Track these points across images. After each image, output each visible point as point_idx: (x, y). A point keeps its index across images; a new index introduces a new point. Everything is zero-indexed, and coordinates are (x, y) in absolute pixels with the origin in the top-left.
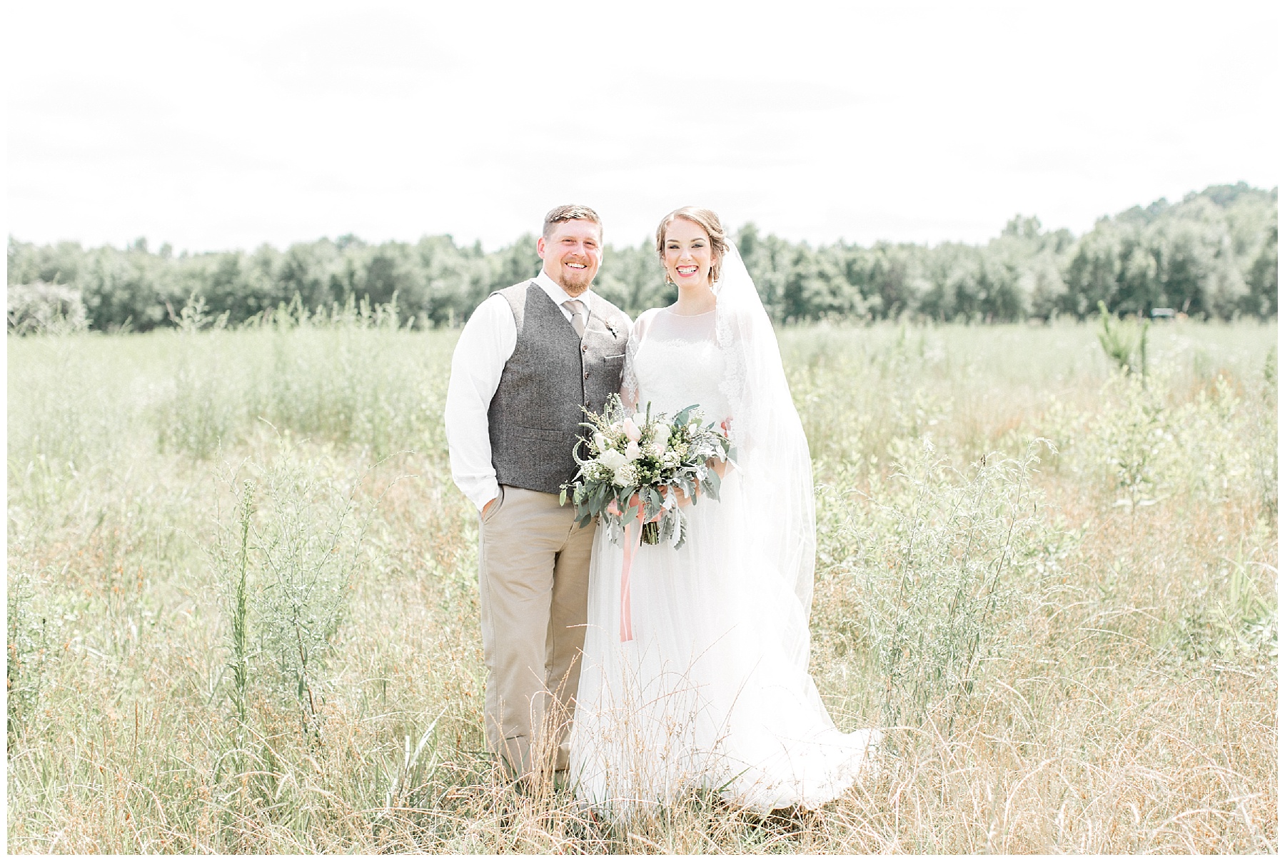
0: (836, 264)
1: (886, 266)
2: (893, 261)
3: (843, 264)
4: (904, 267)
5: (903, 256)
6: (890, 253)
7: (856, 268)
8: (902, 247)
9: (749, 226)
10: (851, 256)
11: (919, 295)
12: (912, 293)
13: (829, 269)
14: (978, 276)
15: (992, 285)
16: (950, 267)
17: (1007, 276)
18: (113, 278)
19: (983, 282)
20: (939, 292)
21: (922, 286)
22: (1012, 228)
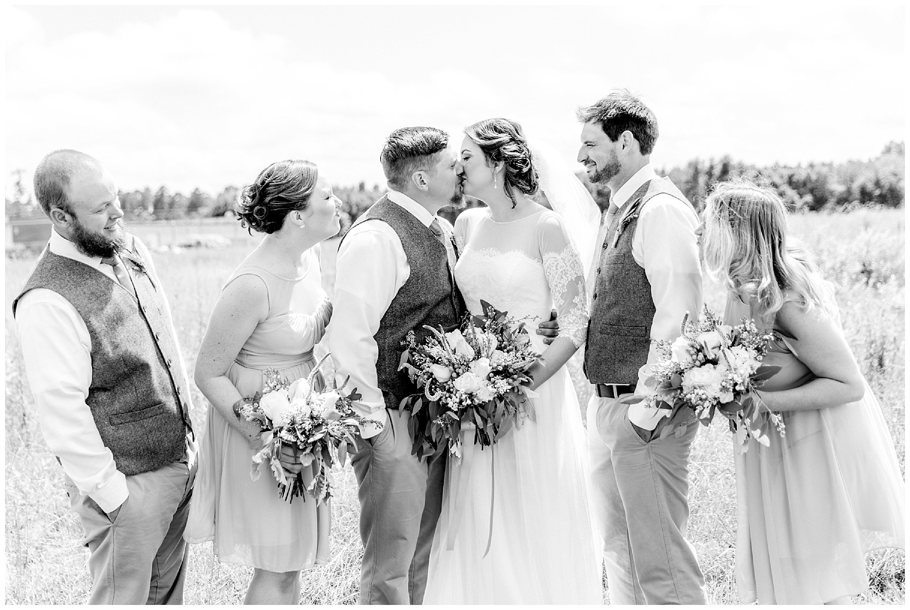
0: (782, 177)
1: (814, 177)
2: (819, 174)
3: (786, 178)
4: (825, 177)
5: (824, 170)
6: (816, 169)
7: (794, 179)
8: (824, 165)
9: (726, 157)
10: (790, 172)
11: (837, 193)
12: (832, 193)
13: (777, 180)
14: (874, 181)
15: (883, 186)
16: (856, 176)
17: (893, 179)
18: (357, 205)
19: (877, 184)
20: (849, 191)
21: (838, 188)
22: (888, 150)
